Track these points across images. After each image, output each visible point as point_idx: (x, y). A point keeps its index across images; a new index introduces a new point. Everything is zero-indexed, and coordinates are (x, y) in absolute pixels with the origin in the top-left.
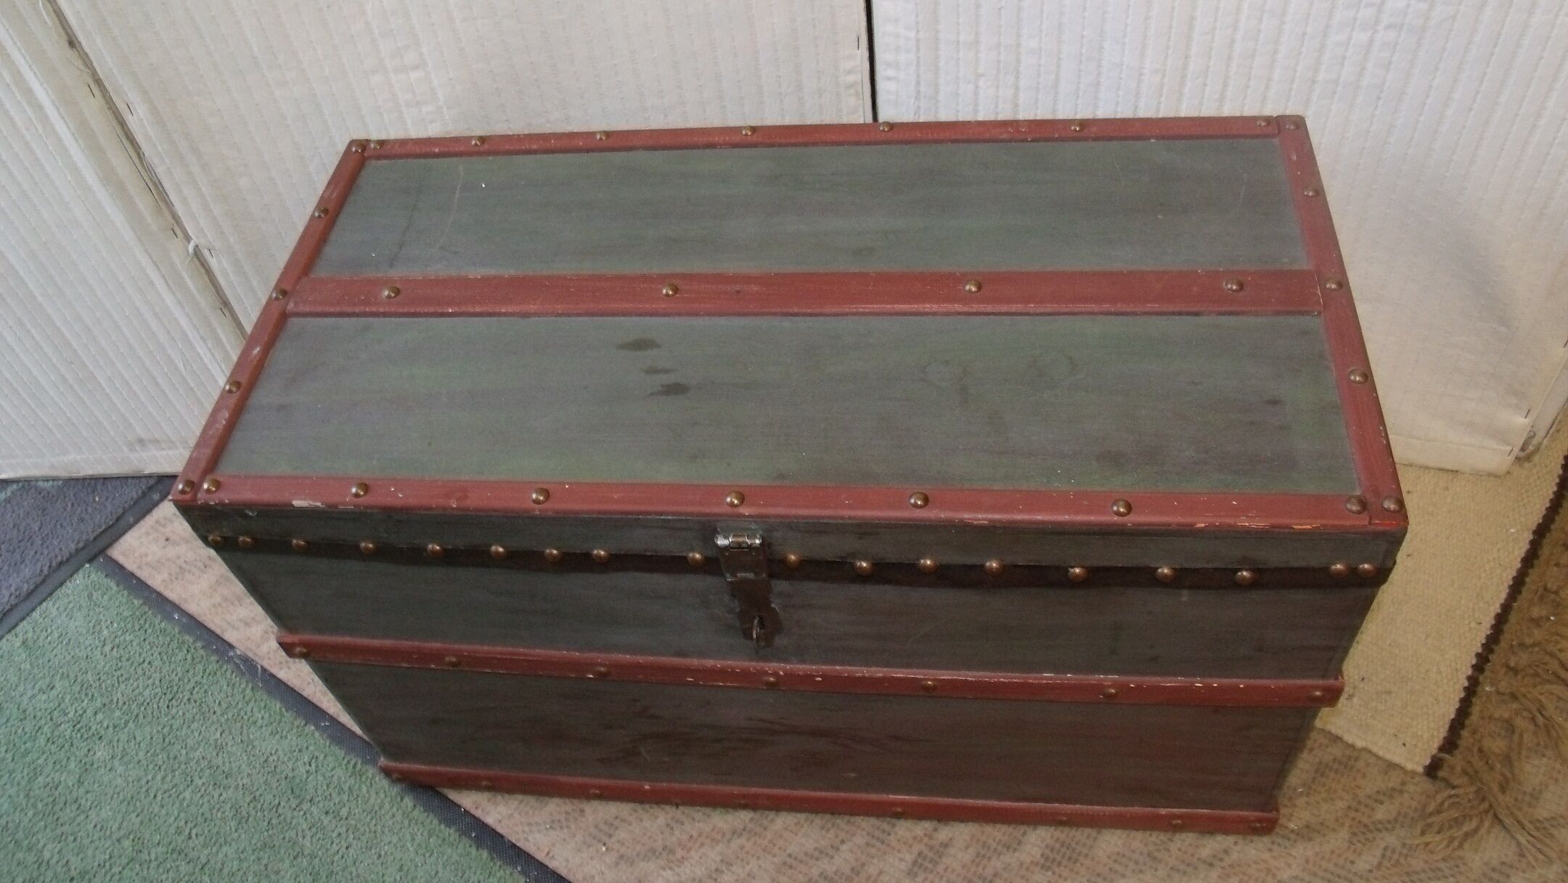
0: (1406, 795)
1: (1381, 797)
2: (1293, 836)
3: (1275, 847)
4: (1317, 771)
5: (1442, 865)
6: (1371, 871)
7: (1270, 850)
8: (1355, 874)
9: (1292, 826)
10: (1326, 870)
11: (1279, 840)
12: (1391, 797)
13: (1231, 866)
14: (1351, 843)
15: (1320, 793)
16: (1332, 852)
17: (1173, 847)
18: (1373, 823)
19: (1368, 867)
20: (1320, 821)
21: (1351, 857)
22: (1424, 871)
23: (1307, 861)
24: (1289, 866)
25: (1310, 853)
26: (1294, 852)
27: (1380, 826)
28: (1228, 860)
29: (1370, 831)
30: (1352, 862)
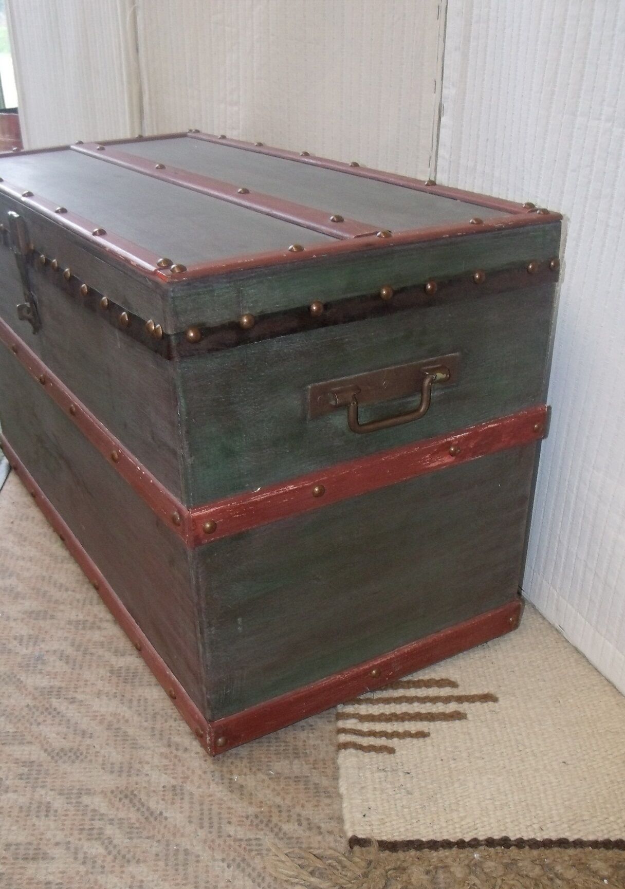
0: (320, 838)
1: (304, 823)
2: (226, 781)
3: (209, 775)
4: (297, 777)
5: (268, 879)
6: (230, 836)
7: (205, 772)
8: (220, 827)
9: (236, 778)
10: (210, 809)
11: (217, 774)
12: (310, 829)
13: (176, 756)
14: (247, 817)
15: (278, 785)
16: (229, 808)
17: (171, 722)
18: (276, 825)
19: (232, 833)
20: (253, 792)
21: (234, 820)
22: (254, 869)
23: (211, 796)
24: (199, 787)
25: (219, 795)
26: (213, 786)
27: (276, 830)
28: (179, 753)
29: (267, 825)
30: (229, 823)
